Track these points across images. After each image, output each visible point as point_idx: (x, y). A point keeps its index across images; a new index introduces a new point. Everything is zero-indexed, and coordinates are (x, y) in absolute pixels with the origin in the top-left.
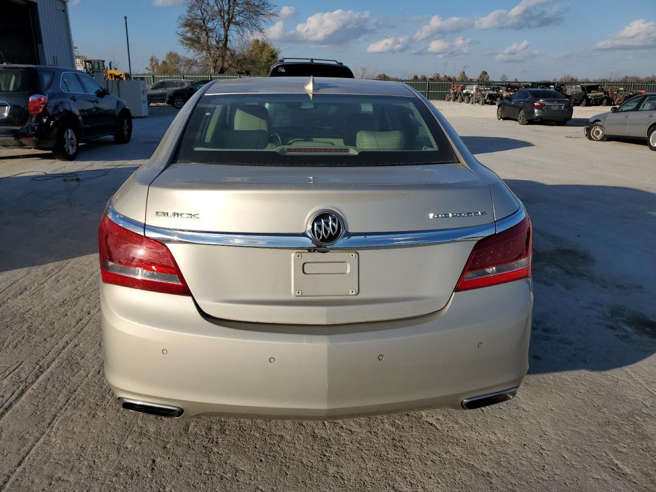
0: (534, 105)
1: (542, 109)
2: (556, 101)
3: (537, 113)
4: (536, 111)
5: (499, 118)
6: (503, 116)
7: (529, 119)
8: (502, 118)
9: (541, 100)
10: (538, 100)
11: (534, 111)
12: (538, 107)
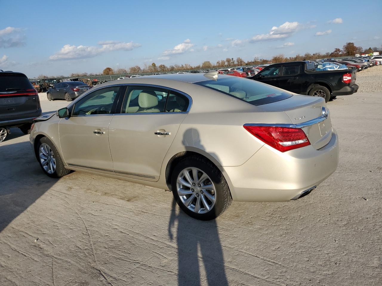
0: (74, 90)
1: (79, 92)
2: (84, 86)
3: (77, 94)
4: (76, 93)
5: (50, 99)
6: (53, 98)
7: (72, 98)
8: (52, 100)
9: (77, 87)
10: (75, 87)
11: (75, 93)
12: (76, 91)
